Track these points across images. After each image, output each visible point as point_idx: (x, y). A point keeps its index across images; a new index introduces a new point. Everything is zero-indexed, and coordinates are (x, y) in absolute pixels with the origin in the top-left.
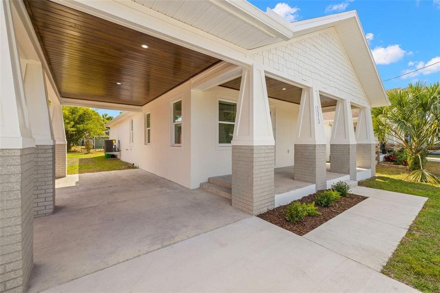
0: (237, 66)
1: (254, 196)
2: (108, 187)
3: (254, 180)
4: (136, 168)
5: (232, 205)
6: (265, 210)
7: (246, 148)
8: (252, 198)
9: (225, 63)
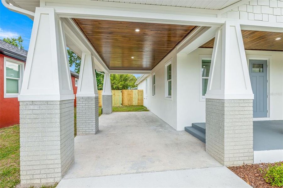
0: (209, 27)
1: (225, 148)
2: (127, 122)
3: (225, 132)
4: (148, 111)
5: (205, 150)
6: (240, 164)
7: (218, 101)
8: (223, 149)
9: (200, 28)
